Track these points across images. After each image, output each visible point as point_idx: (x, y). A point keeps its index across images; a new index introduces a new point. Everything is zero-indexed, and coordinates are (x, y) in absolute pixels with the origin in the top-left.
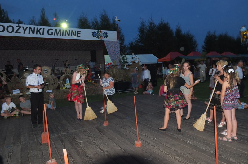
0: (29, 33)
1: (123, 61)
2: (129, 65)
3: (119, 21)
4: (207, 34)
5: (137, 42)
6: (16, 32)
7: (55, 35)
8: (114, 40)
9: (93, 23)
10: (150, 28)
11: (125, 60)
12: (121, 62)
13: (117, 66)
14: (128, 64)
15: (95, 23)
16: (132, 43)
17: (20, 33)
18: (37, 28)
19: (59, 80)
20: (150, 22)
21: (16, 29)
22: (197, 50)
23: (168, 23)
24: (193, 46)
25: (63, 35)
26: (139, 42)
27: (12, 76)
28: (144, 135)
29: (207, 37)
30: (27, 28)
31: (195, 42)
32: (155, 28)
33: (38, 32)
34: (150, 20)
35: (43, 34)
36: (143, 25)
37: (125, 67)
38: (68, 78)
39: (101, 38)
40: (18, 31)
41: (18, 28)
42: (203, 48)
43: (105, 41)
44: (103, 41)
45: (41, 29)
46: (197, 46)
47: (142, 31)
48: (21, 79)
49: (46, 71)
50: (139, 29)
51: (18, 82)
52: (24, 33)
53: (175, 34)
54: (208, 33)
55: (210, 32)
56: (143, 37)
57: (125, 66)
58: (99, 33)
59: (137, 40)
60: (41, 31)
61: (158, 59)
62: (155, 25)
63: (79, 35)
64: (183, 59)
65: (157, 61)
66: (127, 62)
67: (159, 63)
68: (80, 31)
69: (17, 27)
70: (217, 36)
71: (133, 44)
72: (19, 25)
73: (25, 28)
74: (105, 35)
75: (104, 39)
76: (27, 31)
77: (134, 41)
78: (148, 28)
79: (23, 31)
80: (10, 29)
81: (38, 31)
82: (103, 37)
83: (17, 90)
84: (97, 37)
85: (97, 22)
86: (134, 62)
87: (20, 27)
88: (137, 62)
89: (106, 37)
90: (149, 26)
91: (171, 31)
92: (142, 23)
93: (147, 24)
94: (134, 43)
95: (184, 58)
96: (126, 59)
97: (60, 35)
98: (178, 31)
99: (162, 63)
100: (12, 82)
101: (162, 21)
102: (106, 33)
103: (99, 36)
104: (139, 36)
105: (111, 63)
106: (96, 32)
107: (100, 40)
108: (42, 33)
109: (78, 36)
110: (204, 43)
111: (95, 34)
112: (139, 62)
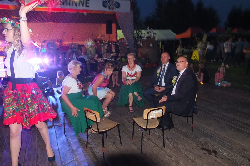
1: (137, 37)
5: (154, 16)
12: (134, 38)
16: (149, 17)
19: (65, 56)
25: (69, 5)
26: (156, 17)
28: (157, 134)
37: (139, 43)
38: (74, 54)
39: (113, 9)
43: (117, 12)
47: (160, 3)
49: (51, 46)
53: (196, 8)
56: (161, 11)
57: (138, 41)
58: (110, 2)
59: (154, 14)
61: (176, 35)
63: (88, 5)
66: (142, 38)
71: (149, 19)
74: (117, 5)
75: (116, 10)
82: (115, 7)
84: (107, 7)
86: (149, 37)
88: (152, 37)
89: (118, 7)
91: (192, 5)
94: (151, 17)
96: (140, 33)
97: (67, 5)
99: (180, 39)
102: (118, 3)
103: (111, 6)
104: (157, 10)
105: (123, 39)
106: (107, 1)
107: (111, 11)
109: (86, 6)
111: (106, 4)
112: (154, 38)
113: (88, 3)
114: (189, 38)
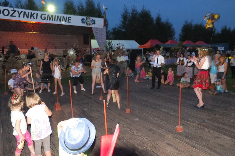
0: (24, 17)
1: (109, 47)
2: (114, 51)
3: (106, 9)
4: (185, 24)
5: (120, 27)
6: (12, 16)
7: (47, 20)
8: (101, 27)
9: (79, 7)
10: (132, 15)
11: (111, 46)
12: (107, 48)
13: (104, 51)
14: (113, 49)
15: (81, 8)
16: (115, 28)
17: (15, 16)
18: (31, 13)
20: (133, 9)
21: (11, 13)
22: (175, 37)
23: (149, 11)
24: (171, 34)
25: (55, 20)
26: (122, 28)
27: (9, 56)
29: (184, 26)
30: (22, 12)
31: (173, 31)
32: (137, 15)
33: (32, 17)
34: (133, 7)
35: (37, 18)
36: (126, 12)
39: (90, 25)
40: (14, 15)
41: (13, 12)
42: (180, 36)
43: (93, 28)
44: (91, 27)
45: (34, 13)
46: (174, 34)
47: (125, 17)
48: (17, 60)
49: (41, 54)
50: (122, 15)
51: (15, 62)
52: (19, 16)
53: (155, 22)
54: (185, 22)
55: (187, 21)
56: (126, 23)
58: (88, 20)
59: (120, 26)
60: (35, 16)
61: (139, 45)
62: (137, 12)
63: (69, 21)
64: (161, 47)
65: (138, 47)
66: (112, 48)
67: (140, 49)
68: (71, 18)
69: (12, 10)
70: (193, 25)
71: (116, 30)
72: (14, 9)
73: (20, 13)
76: (22, 15)
77: (117, 27)
78: (131, 15)
79: (18, 15)
80: (6, 12)
81: (32, 15)
82: (91, 24)
83: (14, 70)
84: (86, 23)
85: (82, 6)
86: (118, 48)
87: (15, 11)
88: (121, 48)
89: (94, 23)
90: (132, 12)
91: (152, 19)
92: (125, 10)
93: (130, 11)
94: (117, 28)
95: (163, 46)
96: (111, 44)
97: (52, 20)
98: (158, 19)
99: (142, 49)
100: (9, 62)
101: (144, 9)
102: (94, 21)
103: (88, 23)
104: (122, 22)
105: (98, 48)
106: (85, 19)
107: (88, 26)
108: (35, 17)
110: (181, 32)
111: (84, 21)
112: (123, 48)
113: (70, 20)
114: (149, 48)
